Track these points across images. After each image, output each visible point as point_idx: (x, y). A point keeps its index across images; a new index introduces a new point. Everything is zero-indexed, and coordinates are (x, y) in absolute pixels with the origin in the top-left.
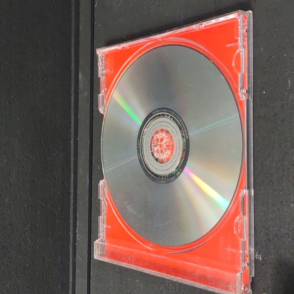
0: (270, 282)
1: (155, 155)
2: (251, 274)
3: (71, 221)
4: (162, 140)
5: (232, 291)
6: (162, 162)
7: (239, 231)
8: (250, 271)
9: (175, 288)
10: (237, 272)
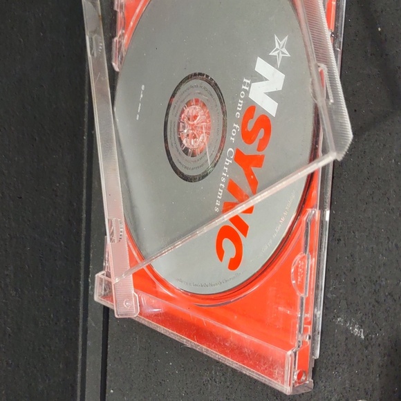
0: (378, 379)
1: (184, 142)
2: (313, 354)
3: (82, 263)
4: (195, 117)
5: (277, 379)
6: (193, 155)
7: (299, 280)
8: (313, 349)
9: (226, 379)
10: (289, 347)
